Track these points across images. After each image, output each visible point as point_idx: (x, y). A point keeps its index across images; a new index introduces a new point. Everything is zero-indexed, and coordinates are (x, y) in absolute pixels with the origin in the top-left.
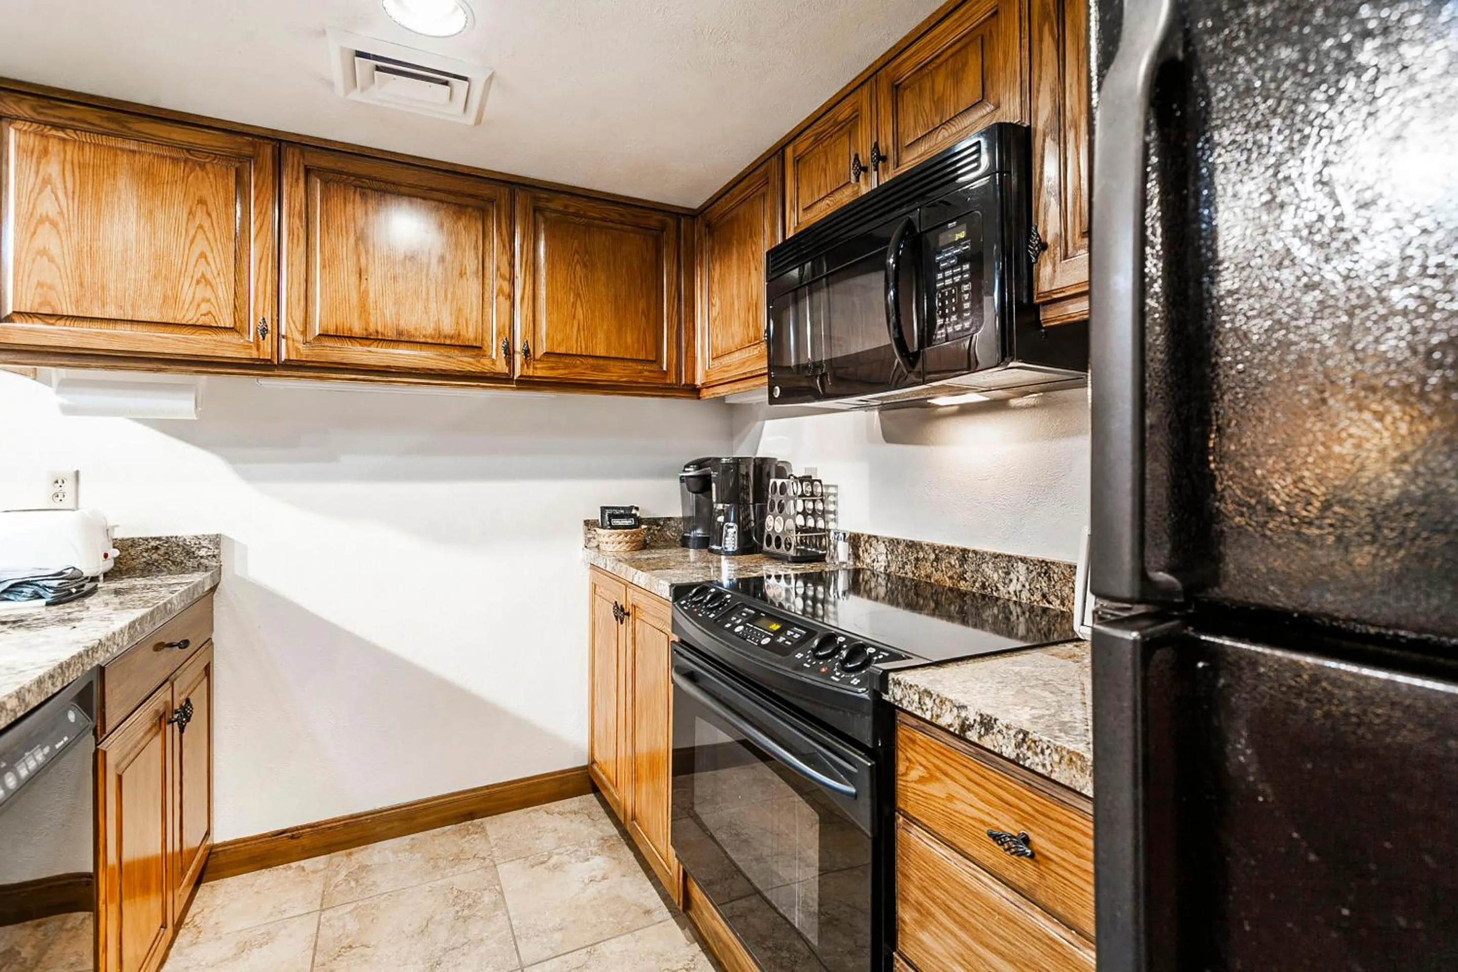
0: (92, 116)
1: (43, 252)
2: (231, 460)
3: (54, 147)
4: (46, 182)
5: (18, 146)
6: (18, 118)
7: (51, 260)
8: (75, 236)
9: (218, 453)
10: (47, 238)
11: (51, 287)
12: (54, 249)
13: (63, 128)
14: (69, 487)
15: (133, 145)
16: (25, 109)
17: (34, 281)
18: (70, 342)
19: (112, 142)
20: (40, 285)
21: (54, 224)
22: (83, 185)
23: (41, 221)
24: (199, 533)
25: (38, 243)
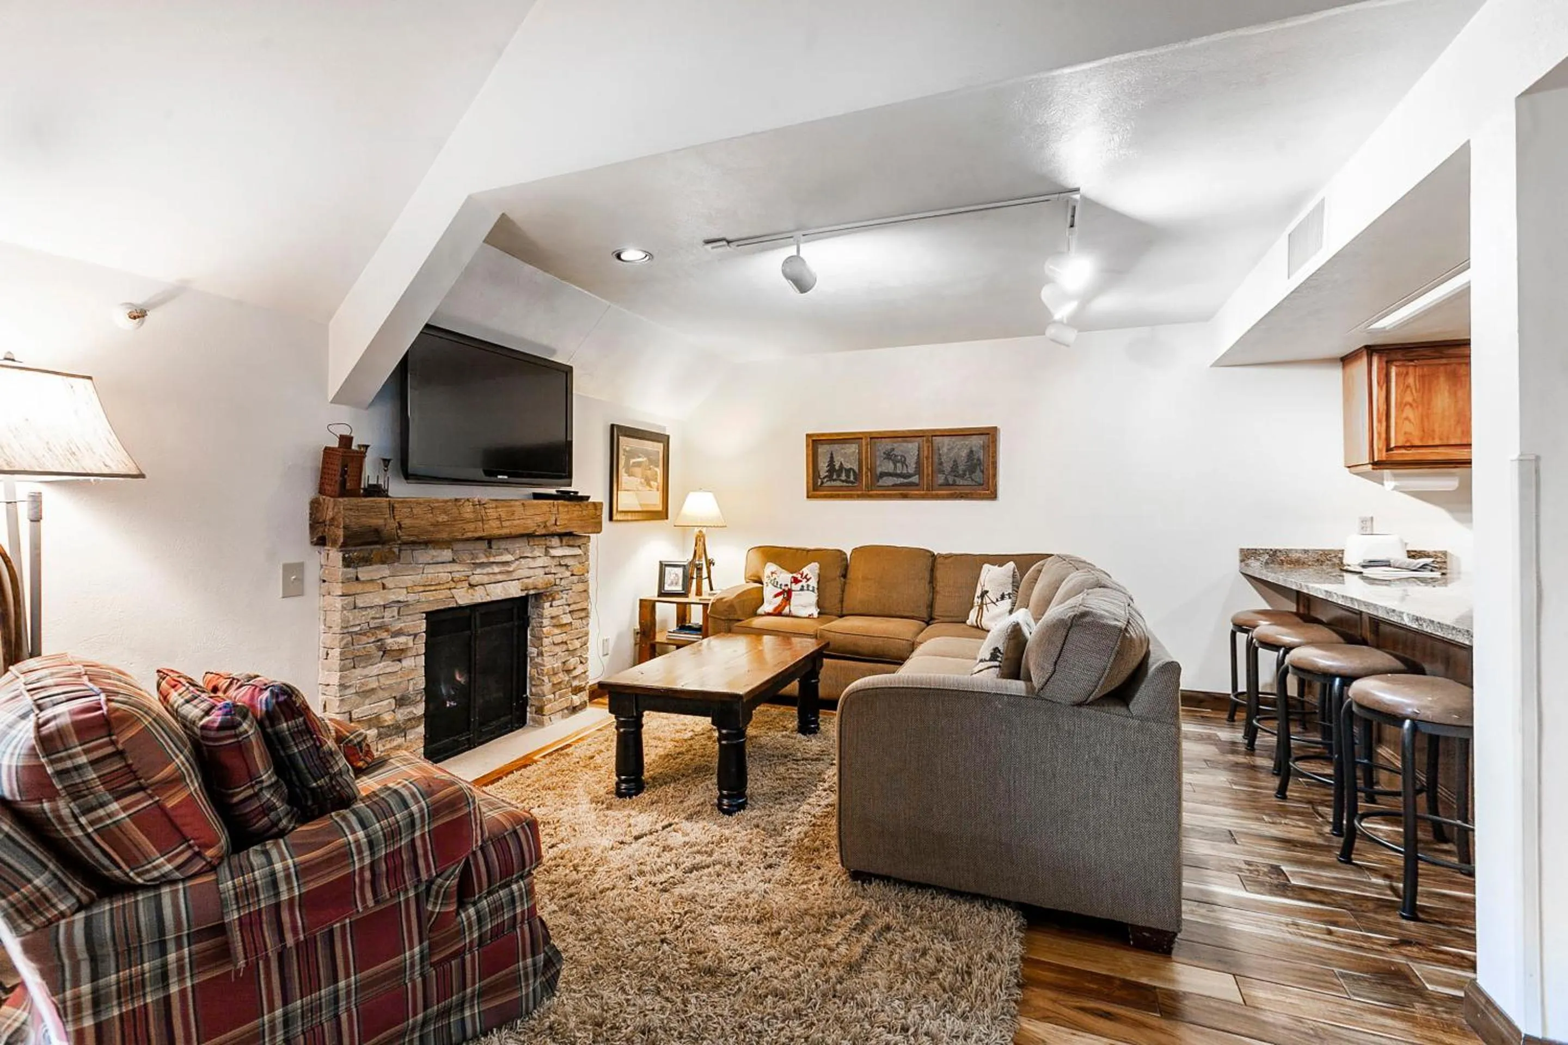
0: (1427, 352)
1: (1407, 419)
2: (1450, 511)
3: (1411, 370)
4: (1408, 386)
5: (1397, 375)
6: (1396, 360)
7: (1410, 421)
8: (1420, 408)
9: (1444, 508)
10: (1408, 412)
11: (1411, 434)
12: (1411, 416)
13: (1412, 361)
14: (1369, 524)
15: (1444, 361)
16: (1399, 356)
17: (1403, 432)
18: (1418, 457)
19: (1437, 361)
20: (1405, 433)
21: (1411, 405)
22: (1424, 384)
23: (1406, 405)
24: (1437, 549)
25: (1404, 415)
